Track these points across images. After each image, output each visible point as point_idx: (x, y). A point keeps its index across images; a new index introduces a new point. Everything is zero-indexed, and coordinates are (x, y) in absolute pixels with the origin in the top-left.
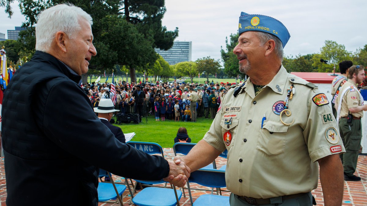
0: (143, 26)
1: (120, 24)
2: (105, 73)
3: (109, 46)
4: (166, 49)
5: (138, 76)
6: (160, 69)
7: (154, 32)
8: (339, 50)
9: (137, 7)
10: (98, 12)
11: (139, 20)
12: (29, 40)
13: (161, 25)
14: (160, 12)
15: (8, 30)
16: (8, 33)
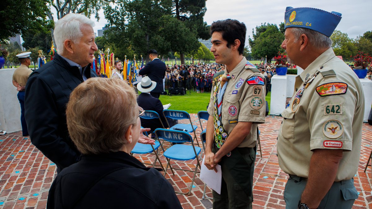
0: (189, 22)
1: (172, 21)
2: (163, 58)
3: (164, 38)
4: (207, 39)
5: (187, 60)
6: (203, 54)
7: (198, 27)
8: (342, 37)
9: (185, 8)
10: (156, 14)
11: (187, 18)
12: (110, 37)
13: (203, 21)
14: (202, 11)
15: (98, 30)
16: (98, 32)
